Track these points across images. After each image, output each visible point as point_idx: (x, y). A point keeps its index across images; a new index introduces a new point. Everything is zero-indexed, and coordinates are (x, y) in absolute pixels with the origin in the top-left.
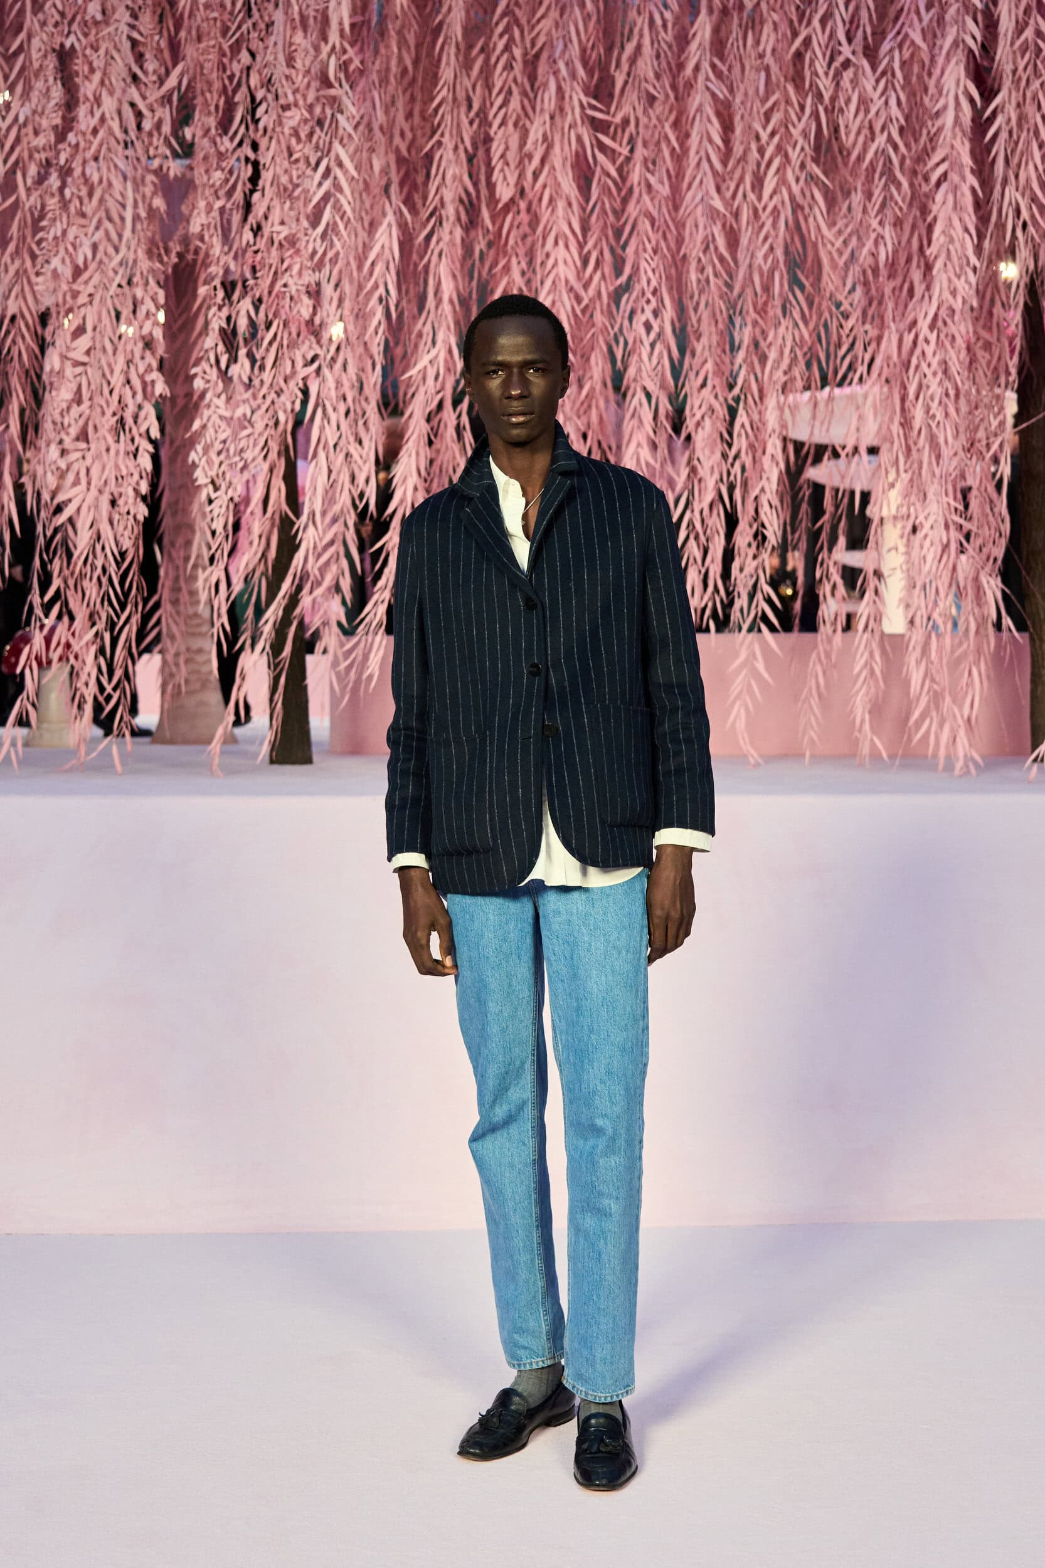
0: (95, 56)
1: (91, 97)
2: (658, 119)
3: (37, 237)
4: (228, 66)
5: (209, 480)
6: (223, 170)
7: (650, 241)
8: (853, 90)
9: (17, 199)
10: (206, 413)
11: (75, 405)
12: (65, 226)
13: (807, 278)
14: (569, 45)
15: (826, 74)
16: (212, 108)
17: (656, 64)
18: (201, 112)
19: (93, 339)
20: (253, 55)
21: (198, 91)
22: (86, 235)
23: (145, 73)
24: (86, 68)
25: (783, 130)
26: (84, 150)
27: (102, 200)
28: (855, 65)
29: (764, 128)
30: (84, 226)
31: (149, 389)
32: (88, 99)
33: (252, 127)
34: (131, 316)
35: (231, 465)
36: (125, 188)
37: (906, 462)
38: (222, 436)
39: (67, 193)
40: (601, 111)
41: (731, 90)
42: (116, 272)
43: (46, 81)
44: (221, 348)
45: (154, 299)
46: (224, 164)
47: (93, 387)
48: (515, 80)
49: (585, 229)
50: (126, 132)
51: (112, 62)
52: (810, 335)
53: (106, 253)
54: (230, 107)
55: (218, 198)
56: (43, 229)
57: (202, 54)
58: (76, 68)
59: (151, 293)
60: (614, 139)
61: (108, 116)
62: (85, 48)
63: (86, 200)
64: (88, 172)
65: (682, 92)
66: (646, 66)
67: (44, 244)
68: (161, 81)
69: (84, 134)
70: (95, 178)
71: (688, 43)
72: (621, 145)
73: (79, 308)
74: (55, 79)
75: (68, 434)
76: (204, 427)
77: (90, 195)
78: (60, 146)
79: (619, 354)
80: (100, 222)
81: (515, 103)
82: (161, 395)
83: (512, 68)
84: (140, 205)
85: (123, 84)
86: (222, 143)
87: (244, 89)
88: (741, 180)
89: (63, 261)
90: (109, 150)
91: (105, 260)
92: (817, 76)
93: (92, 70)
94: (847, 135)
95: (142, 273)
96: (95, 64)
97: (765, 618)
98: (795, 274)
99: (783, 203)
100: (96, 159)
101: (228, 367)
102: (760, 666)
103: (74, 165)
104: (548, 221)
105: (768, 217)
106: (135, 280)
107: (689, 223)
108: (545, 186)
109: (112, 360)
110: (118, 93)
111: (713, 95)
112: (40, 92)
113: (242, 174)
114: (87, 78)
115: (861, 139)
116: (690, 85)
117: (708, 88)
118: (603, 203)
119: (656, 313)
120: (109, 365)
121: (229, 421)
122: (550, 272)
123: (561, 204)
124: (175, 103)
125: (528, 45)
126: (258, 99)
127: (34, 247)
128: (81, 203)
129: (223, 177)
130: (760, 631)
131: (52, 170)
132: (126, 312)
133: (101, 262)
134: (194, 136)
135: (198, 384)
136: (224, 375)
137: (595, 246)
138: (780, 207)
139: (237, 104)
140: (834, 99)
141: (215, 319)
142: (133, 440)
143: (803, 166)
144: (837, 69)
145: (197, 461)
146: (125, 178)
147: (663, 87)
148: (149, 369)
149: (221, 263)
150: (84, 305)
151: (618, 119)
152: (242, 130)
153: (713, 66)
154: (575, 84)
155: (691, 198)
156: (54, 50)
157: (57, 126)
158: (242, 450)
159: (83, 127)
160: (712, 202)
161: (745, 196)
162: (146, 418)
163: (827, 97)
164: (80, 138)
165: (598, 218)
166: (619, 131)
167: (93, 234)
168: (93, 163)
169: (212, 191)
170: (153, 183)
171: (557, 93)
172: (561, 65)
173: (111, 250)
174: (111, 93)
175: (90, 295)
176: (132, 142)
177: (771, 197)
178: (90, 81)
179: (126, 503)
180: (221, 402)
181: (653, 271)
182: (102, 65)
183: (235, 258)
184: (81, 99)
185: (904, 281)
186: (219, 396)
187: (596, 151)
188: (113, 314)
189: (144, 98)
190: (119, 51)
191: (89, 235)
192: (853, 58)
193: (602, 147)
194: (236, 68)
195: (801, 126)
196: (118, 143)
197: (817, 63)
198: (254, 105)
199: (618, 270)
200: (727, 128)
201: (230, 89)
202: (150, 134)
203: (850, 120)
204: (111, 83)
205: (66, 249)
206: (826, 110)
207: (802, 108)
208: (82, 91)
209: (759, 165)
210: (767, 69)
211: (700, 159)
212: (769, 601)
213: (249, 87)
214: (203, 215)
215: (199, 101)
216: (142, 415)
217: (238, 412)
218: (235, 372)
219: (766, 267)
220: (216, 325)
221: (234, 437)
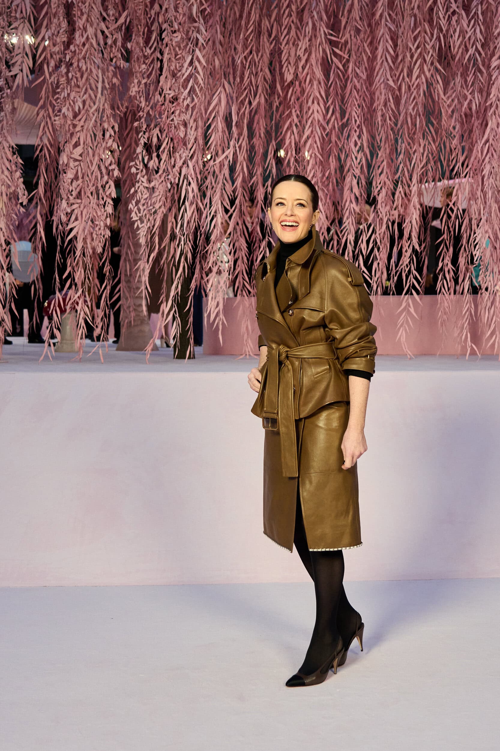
0: (84, 6)
1: (82, 27)
2: (361, 41)
3: (55, 97)
4: (149, 13)
5: (138, 218)
6: (146, 64)
7: (357, 101)
8: (457, 26)
9: (45, 78)
10: (137, 185)
11: (75, 181)
12: (69, 92)
13: (435, 120)
14: (319, 3)
15: (444, 18)
16: (141, 33)
17: (360, 13)
18: (136, 35)
19: (83, 148)
20: (161, 7)
21: (135, 24)
22: (80, 97)
23: (108, 15)
24: (79, 13)
25: (422, 46)
26: (78, 54)
27: (87, 79)
28: (458, 13)
29: (413, 45)
30: (79, 92)
31: (111, 173)
32: (80, 29)
33: (160, 43)
34: (101, 137)
35: (149, 210)
36: (98, 73)
37: (484, 210)
38: (145, 196)
39: (70, 75)
40: (335, 36)
41: (397, 26)
42: (94, 115)
43: (59, 19)
44: (144, 153)
45: (113, 127)
46: (147, 61)
47: (83, 171)
48: (293, 22)
49: (327, 95)
50: (99, 44)
51: (92, 10)
52: (436, 148)
53: (90, 106)
54: (150, 32)
55: (144, 78)
56: (58, 93)
57: (136, 6)
58: (74, 12)
59: (112, 126)
60: (341, 50)
61: (90, 37)
62: (79, 3)
63: (79, 79)
64: (80, 65)
65: (372, 27)
66: (356, 14)
67: (59, 101)
68: (117, 20)
69: (78, 46)
70: (84, 68)
71: (377, 3)
72: (344, 53)
73: (76, 133)
74: (64, 18)
75: (72, 195)
76: (136, 192)
77: (82, 77)
78: (66, 52)
79: (343, 157)
80: (86, 90)
81: (293, 33)
82: (117, 176)
83: (291, 16)
84: (106, 81)
85: (97, 21)
86: (146, 51)
87: (156, 24)
88: (402, 71)
89: (68, 109)
90: (91, 54)
91: (89, 109)
92: (440, 19)
93: (82, 14)
94: (454, 49)
95: (107, 116)
96: (83, 11)
97: (414, 287)
98: (429, 118)
99: (423, 83)
100: (84, 58)
101: (148, 162)
102: (412, 310)
103: (73, 62)
104: (309, 92)
105: (415, 89)
106: (104, 119)
107: (377, 93)
108: (307, 74)
109: (92, 159)
110: (95, 25)
111: (390, 29)
112: (56, 24)
113: (155, 66)
114: (80, 18)
115: (460, 50)
116: (378, 24)
117: (386, 25)
118: (336, 83)
119: (359, 137)
120: (91, 161)
121: (147, 189)
122: (310, 116)
123: (315, 83)
124: (123, 30)
125: (299, 4)
126: (163, 29)
127: (54, 102)
128: (77, 81)
129: (146, 68)
130: (412, 294)
131: (62, 64)
132: (99, 134)
133: (87, 110)
134: (132, 46)
135: (133, 170)
136: (146, 166)
137: (332, 104)
138: (420, 83)
139: (153, 30)
140: (447, 31)
141: (142, 138)
142: (103, 199)
143: (432, 64)
144: (449, 16)
145: (132, 208)
146: (98, 67)
147: (364, 25)
148: (111, 163)
149: (145, 111)
150: (78, 131)
151: (343, 41)
152: (155, 44)
153: (390, 15)
154: (322, 23)
155: (378, 79)
156: (63, 3)
157: (64, 42)
158: (155, 203)
159: (78, 42)
160: (388, 82)
161: (403, 78)
162: (109, 188)
163: (444, 29)
164: (76, 48)
165: (333, 89)
166: (343, 47)
167: (83, 96)
168: (83, 61)
169: (141, 74)
170: (112, 70)
171: (313, 28)
172: (315, 13)
173: (92, 104)
174: (91, 25)
175: (82, 126)
176: (102, 51)
177: (416, 79)
178: (81, 20)
179: (100, 229)
180: (144, 180)
181: (358, 117)
182: (87, 11)
183: (152, 108)
184: (77, 29)
185: (483, 121)
186: (143, 177)
187: (333, 56)
188: (93, 135)
189: (108, 28)
190: (95, 4)
191: (81, 96)
192: (457, 10)
193: (335, 54)
194: (153, 12)
195: (431, 44)
196: (95, 50)
197: (440, 12)
198: (161, 32)
199: (342, 117)
200: (395, 45)
201: (149, 24)
202: (111, 47)
203: (456, 41)
204: (92, 21)
205: (70, 103)
206: (444, 36)
207: (432, 35)
208: (77, 24)
209: (411, 63)
210: (415, 16)
211: (383, 61)
212: (416, 278)
213: (159, 22)
214: (136, 86)
215: (135, 29)
216: (107, 186)
217: (152, 184)
218: (151, 164)
219: (413, 114)
220: (142, 141)
221: (150, 197)
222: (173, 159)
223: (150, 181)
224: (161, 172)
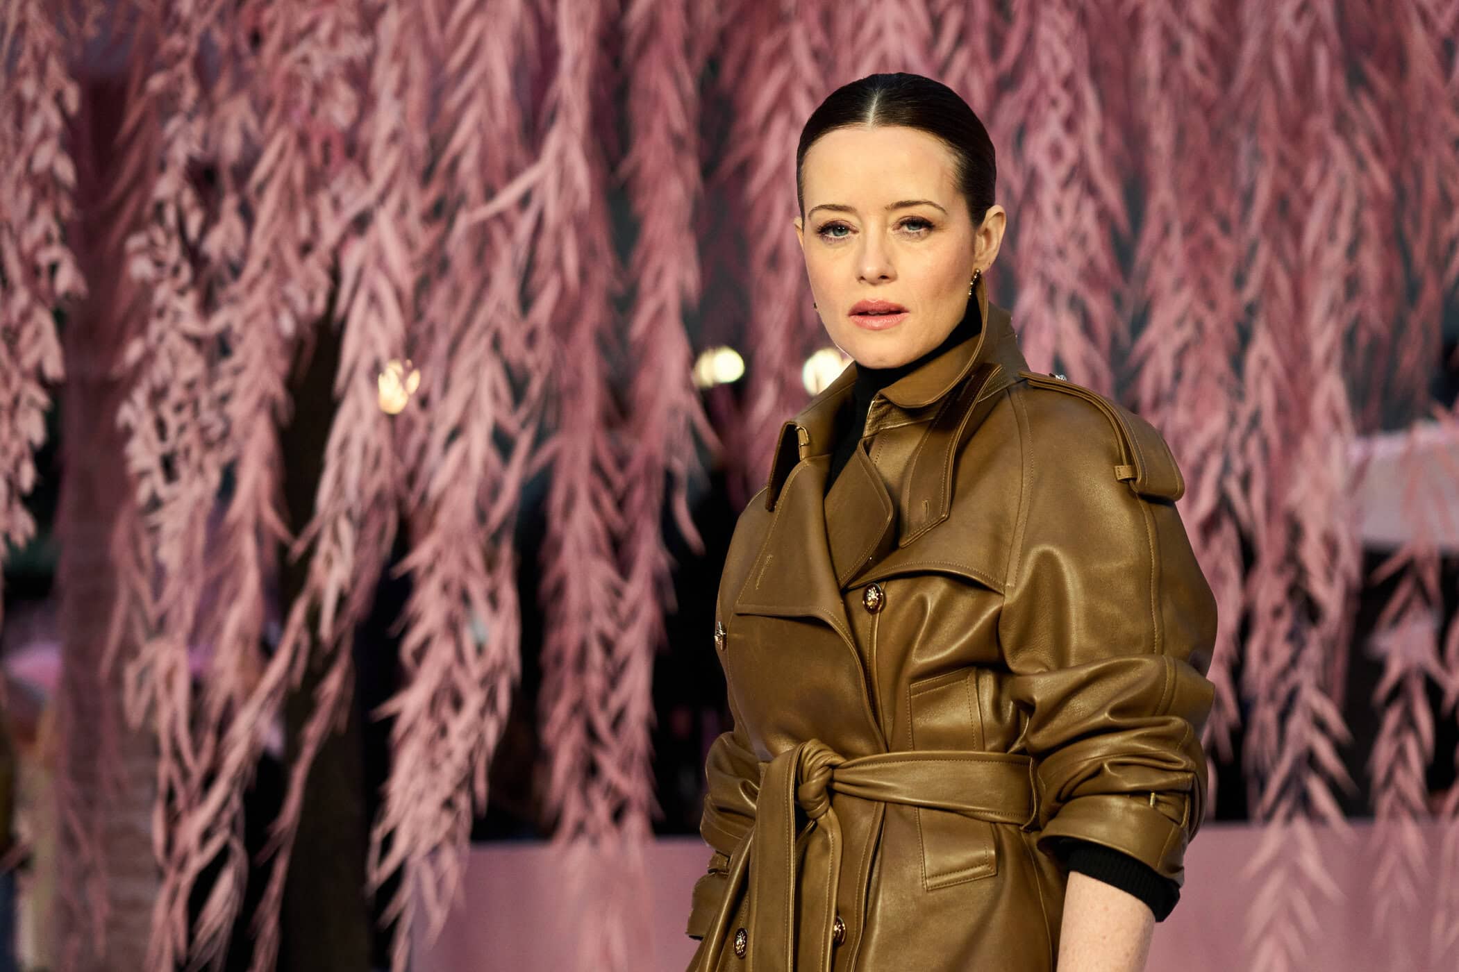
5: (157, 461)
10: (155, 327)
31: (43, 280)
38: (189, 374)
44: (188, 197)
45: (59, 98)
82: (67, 293)
121: (197, 342)
135: (140, 268)
136: (193, 250)
141: (180, 139)
145: (134, 423)
148: (48, 240)
162: (36, 338)
180: (187, 305)
186: (182, 294)
199: (996, 46)
216: (27, 333)
217: (218, 321)
218: (214, 244)
219: (1299, 34)
220: (181, 152)
221: (212, 375)
222: (304, 220)
223: (207, 306)
224: (253, 267)
